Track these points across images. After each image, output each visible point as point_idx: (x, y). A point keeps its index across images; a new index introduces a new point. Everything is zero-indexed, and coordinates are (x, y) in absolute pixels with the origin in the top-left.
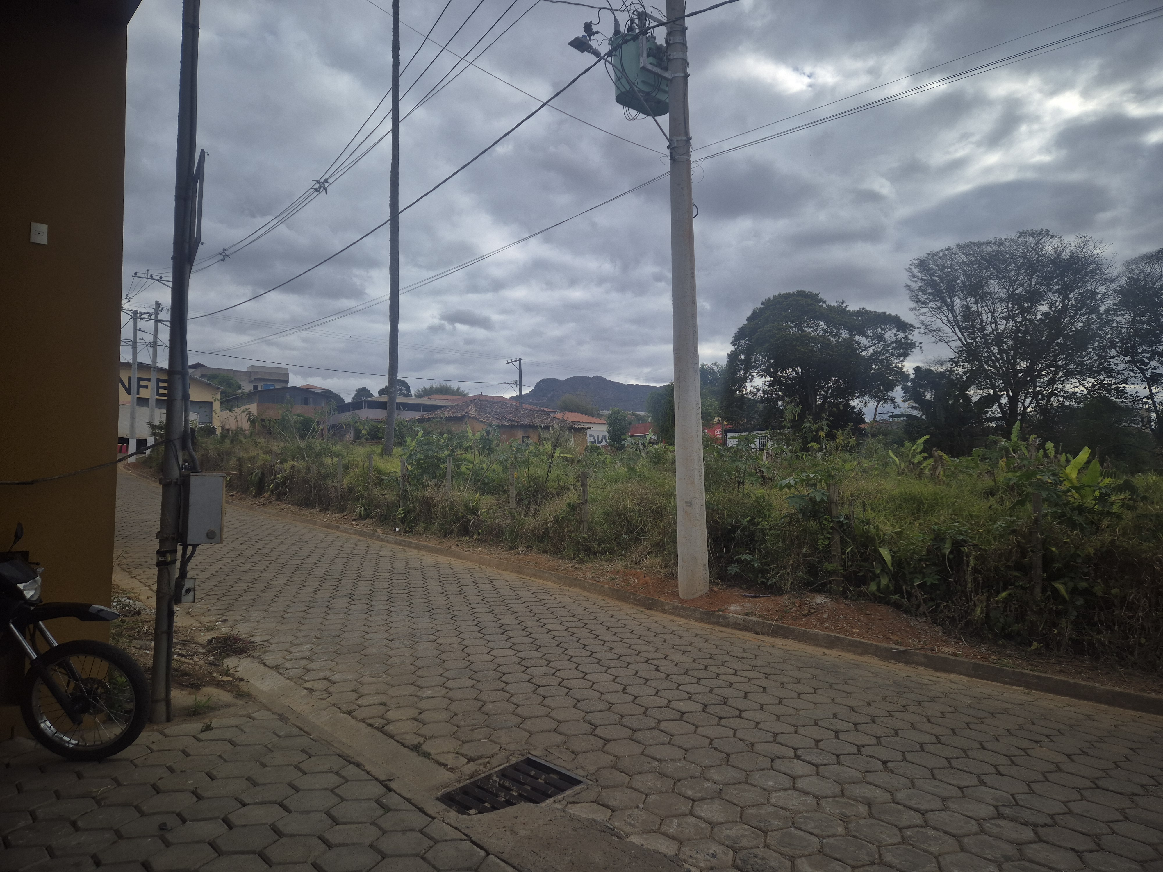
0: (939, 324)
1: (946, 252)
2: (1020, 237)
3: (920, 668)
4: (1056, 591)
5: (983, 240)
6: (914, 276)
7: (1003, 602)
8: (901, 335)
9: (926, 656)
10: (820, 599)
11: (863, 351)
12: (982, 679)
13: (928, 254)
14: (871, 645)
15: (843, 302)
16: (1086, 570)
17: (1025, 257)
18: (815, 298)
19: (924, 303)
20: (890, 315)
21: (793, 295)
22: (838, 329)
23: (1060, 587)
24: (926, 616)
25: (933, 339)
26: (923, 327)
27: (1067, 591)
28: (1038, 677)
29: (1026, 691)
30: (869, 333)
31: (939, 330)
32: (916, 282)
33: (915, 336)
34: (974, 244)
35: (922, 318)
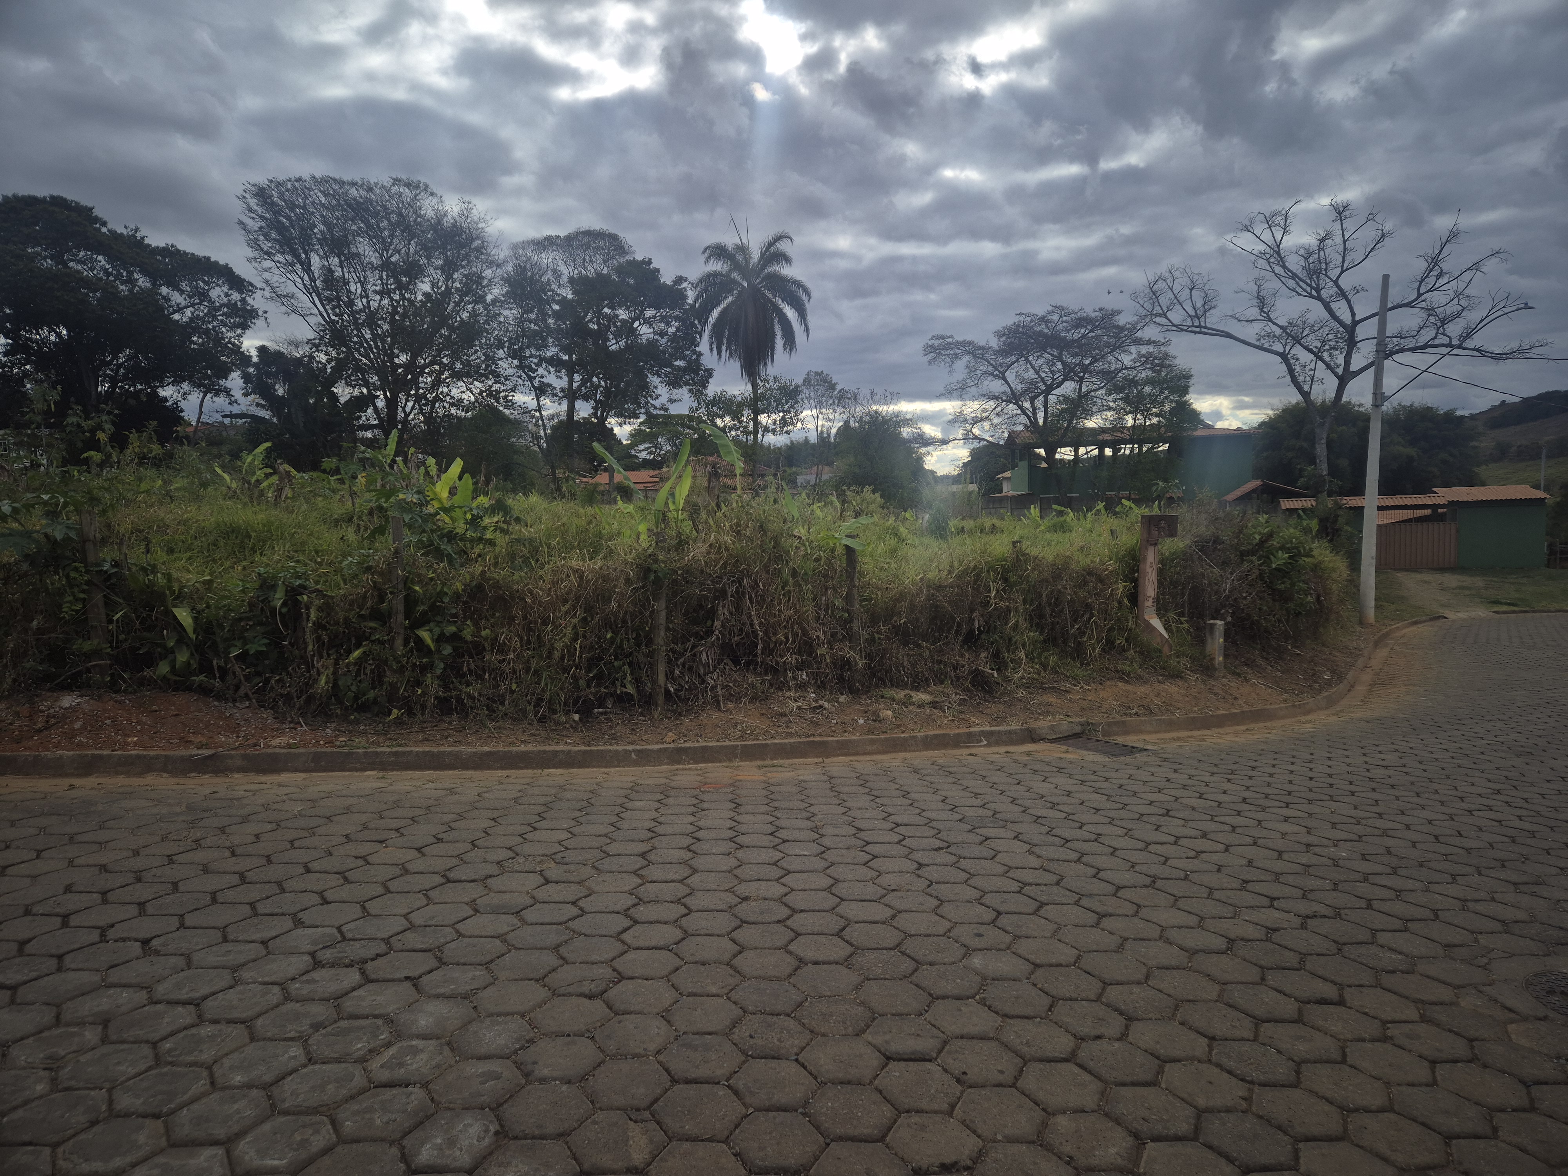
0: (291, 288)
1: (297, 184)
2: (393, 185)
3: (236, 776)
4: (419, 641)
5: (347, 178)
6: (250, 210)
7: (355, 664)
8: (235, 296)
9: (245, 757)
10: (67, 701)
11: (175, 312)
12: (324, 771)
13: (271, 181)
14: (157, 757)
15: (137, 230)
16: (454, 611)
17: (400, 215)
18: (85, 214)
19: (267, 253)
20: (216, 263)
21: (43, 201)
22: (131, 273)
23: (425, 635)
24: (249, 699)
25: (284, 309)
26: (268, 289)
27: (432, 639)
28: (396, 754)
29: (381, 774)
30: (184, 285)
31: (292, 296)
32: (254, 219)
33: (257, 301)
34: (335, 180)
35: (266, 275)
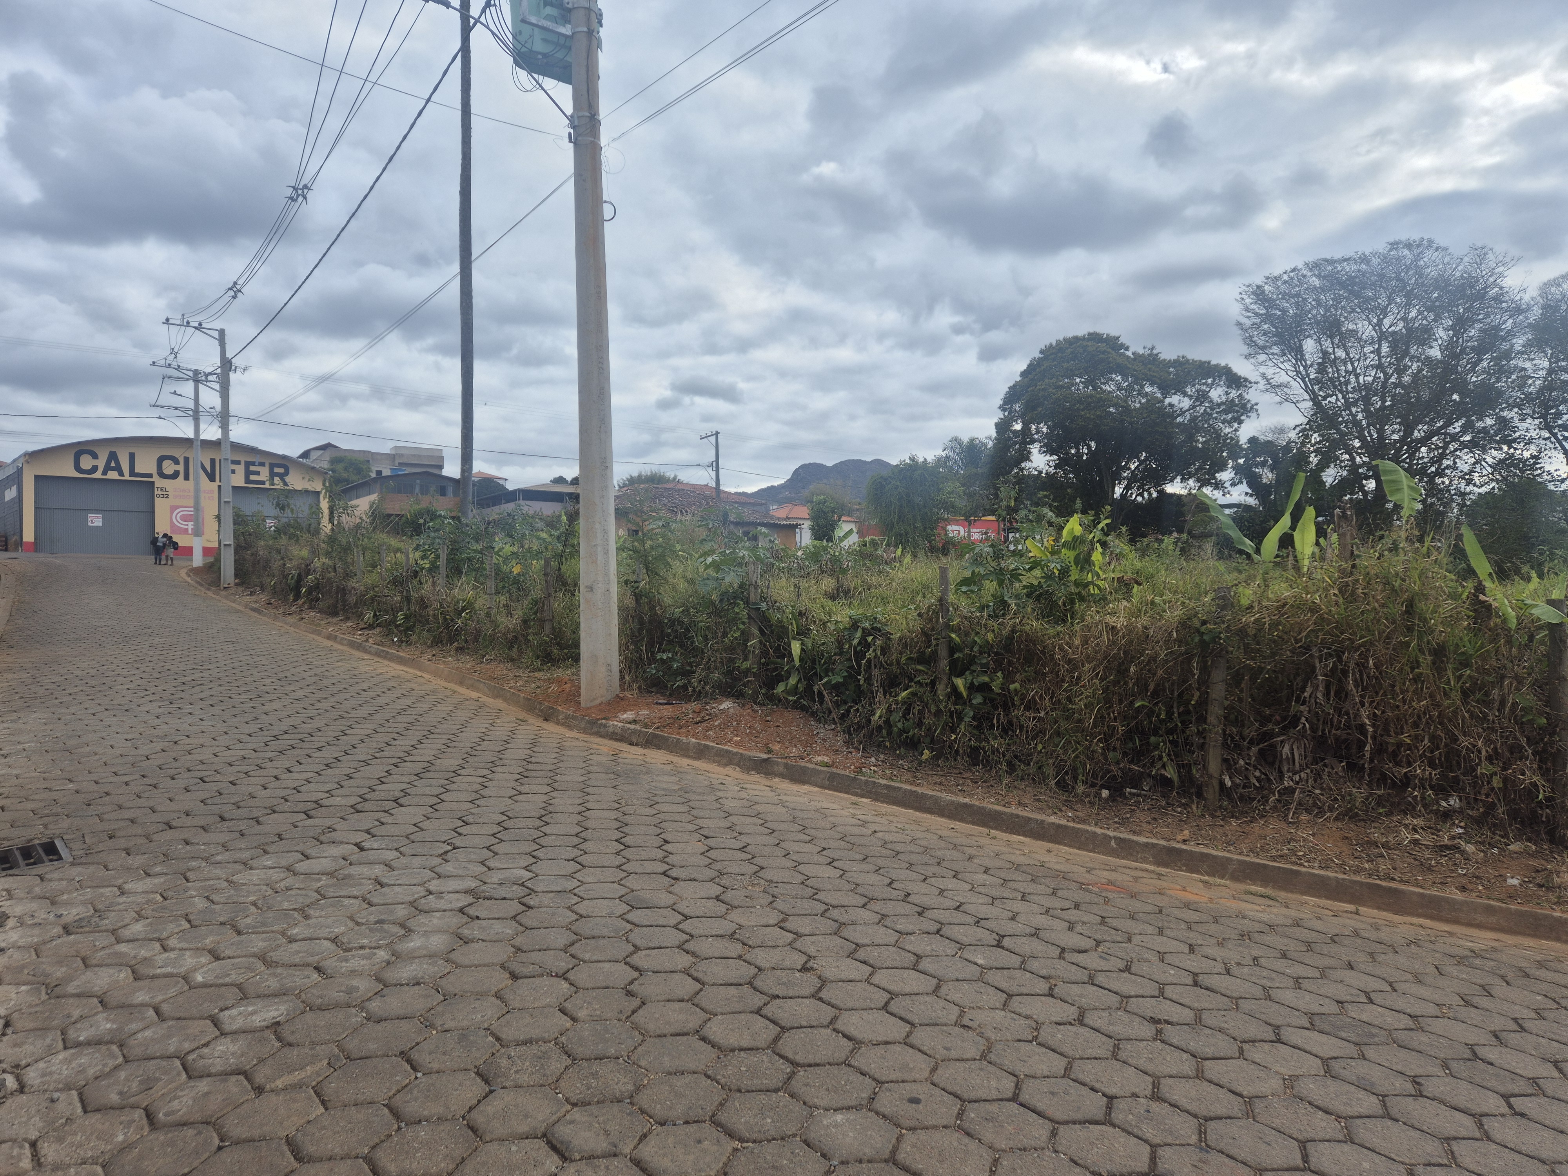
0: (1283, 378)
1: (1292, 274)
2: (1391, 250)
3: (777, 780)
4: (955, 688)
5: (1337, 256)
6: (1247, 310)
7: (904, 703)
8: (1234, 394)
9: (786, 766)
10: (727, 704)
11: (1179, 415)
13: (1268, 278)
14: (736, 754)
15: (1153, 348)
16: (984, 661)
17: (1398, 279)
18: (1113, 343)
19: (1263, 348)
20: (1217, 365)
21: (1083, 338)
22: (1142, 386)
23: (959, 682)
24: (835, 723)
25: (1278, 399)
26: (1262, 382)
27: (965, 687)
30: (1188, 390)
31: (1287, 385)
32: (1249, 317)
33: (1252, 395)
34: (1326, 260)
35: (1262, 369)
